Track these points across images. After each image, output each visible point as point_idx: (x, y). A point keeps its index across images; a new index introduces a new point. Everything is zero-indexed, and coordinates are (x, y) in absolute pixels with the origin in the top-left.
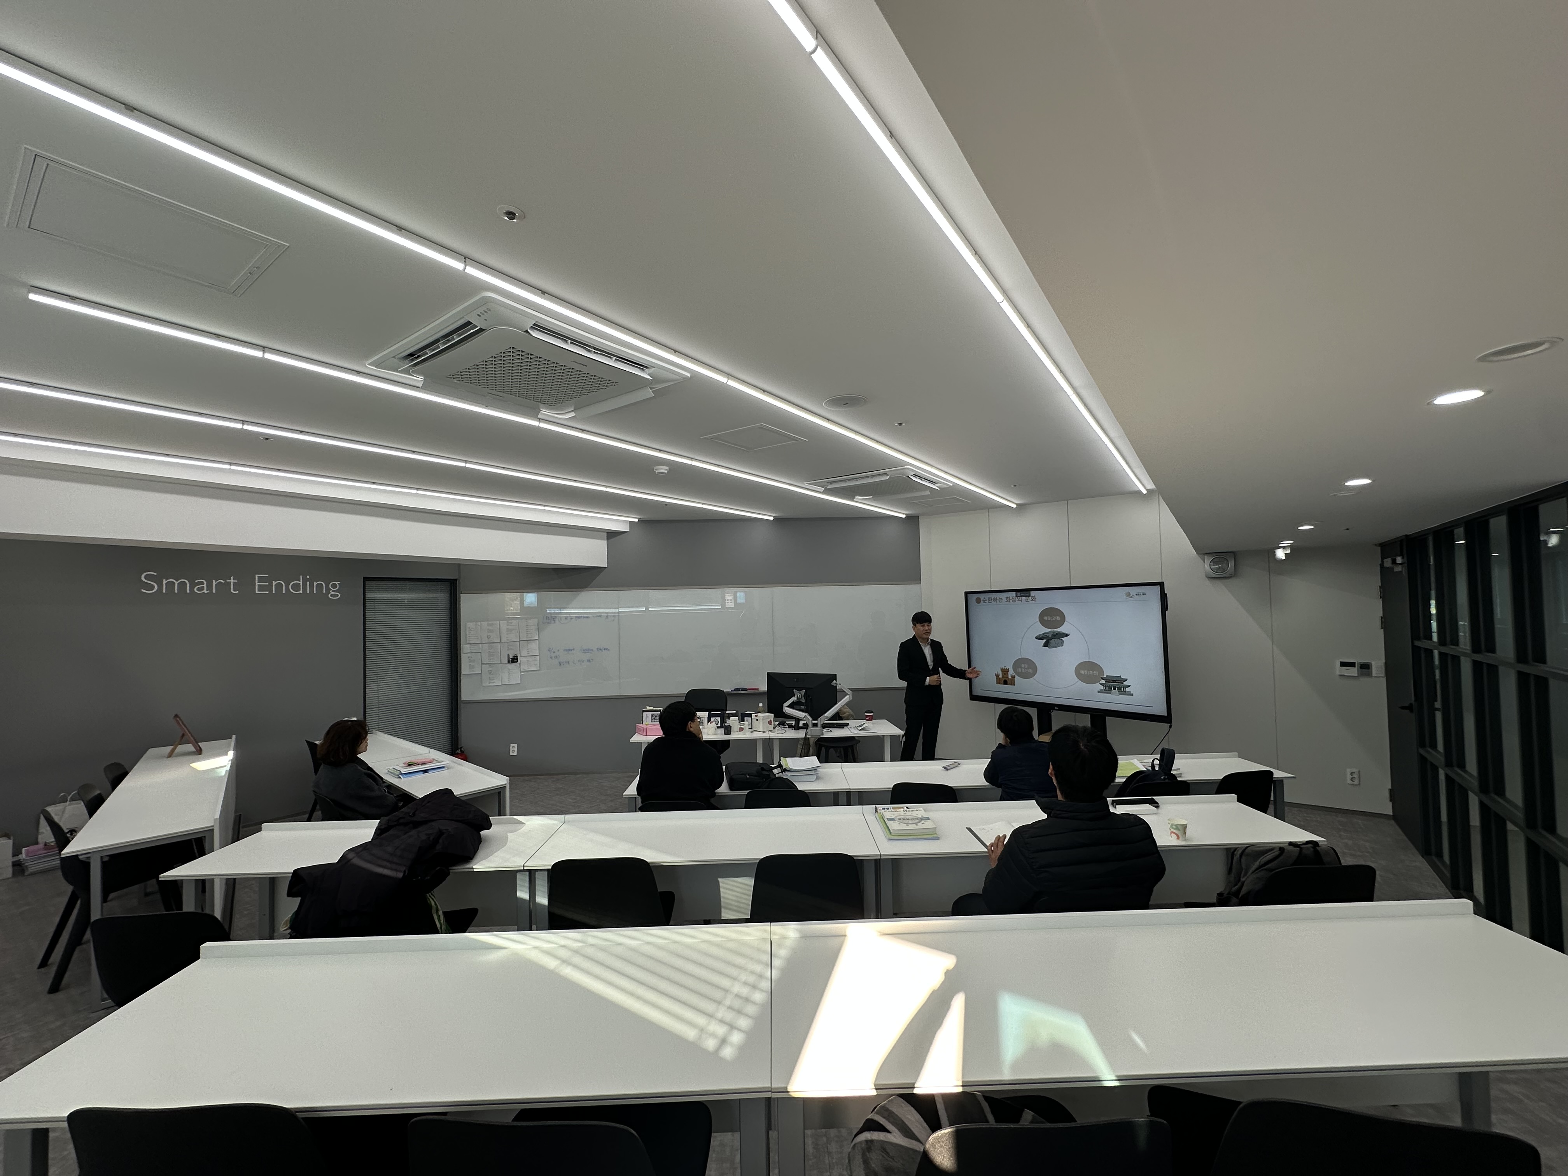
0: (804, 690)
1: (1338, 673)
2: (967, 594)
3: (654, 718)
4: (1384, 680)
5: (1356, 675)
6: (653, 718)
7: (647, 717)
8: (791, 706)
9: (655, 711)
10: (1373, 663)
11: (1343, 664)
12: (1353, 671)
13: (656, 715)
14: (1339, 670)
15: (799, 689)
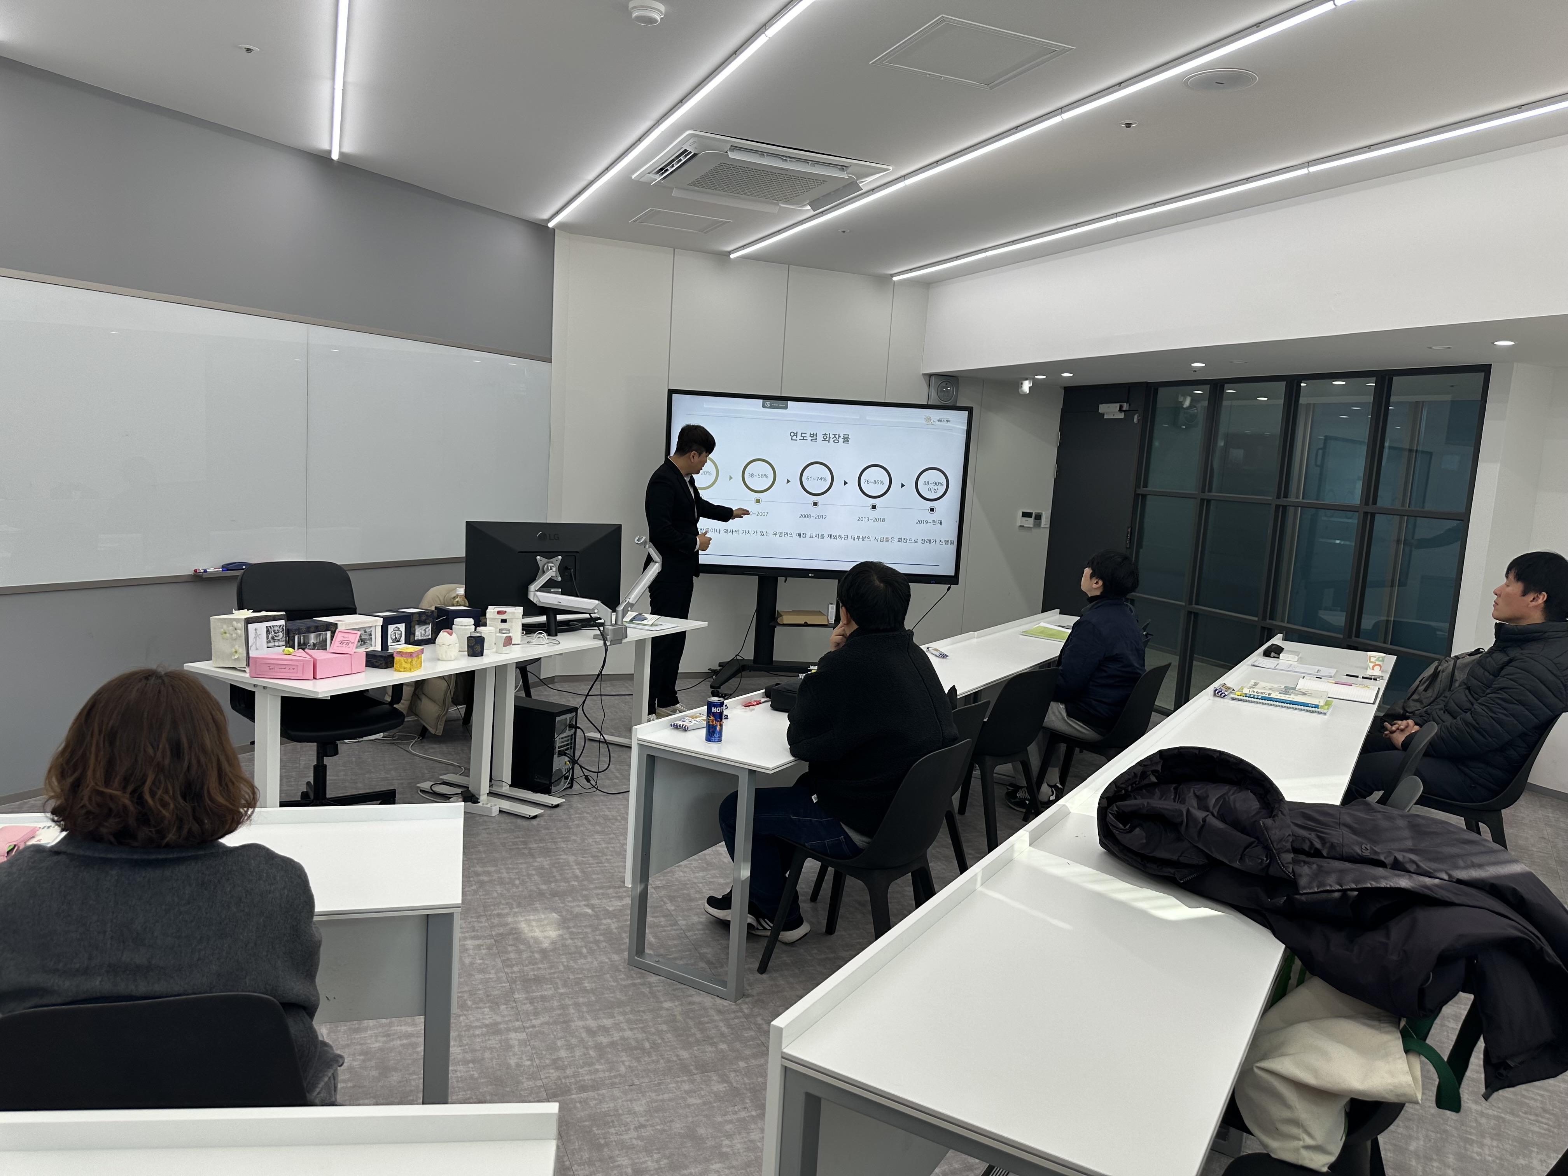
0: (560, 557)
1: (1019, 524)
2: (671, 392)
3: (273, 638)
4: (1048, 531)
5: (1032, 526)
6: (270, 636)
7: (257, 635)
8: (548, 586)
9: (274, 618)
10: (1043, 513)
11: (1026, 515)
12: (1029, 522)
13: (276, 629)
14: (1020, 521)
15: (549, 555)
